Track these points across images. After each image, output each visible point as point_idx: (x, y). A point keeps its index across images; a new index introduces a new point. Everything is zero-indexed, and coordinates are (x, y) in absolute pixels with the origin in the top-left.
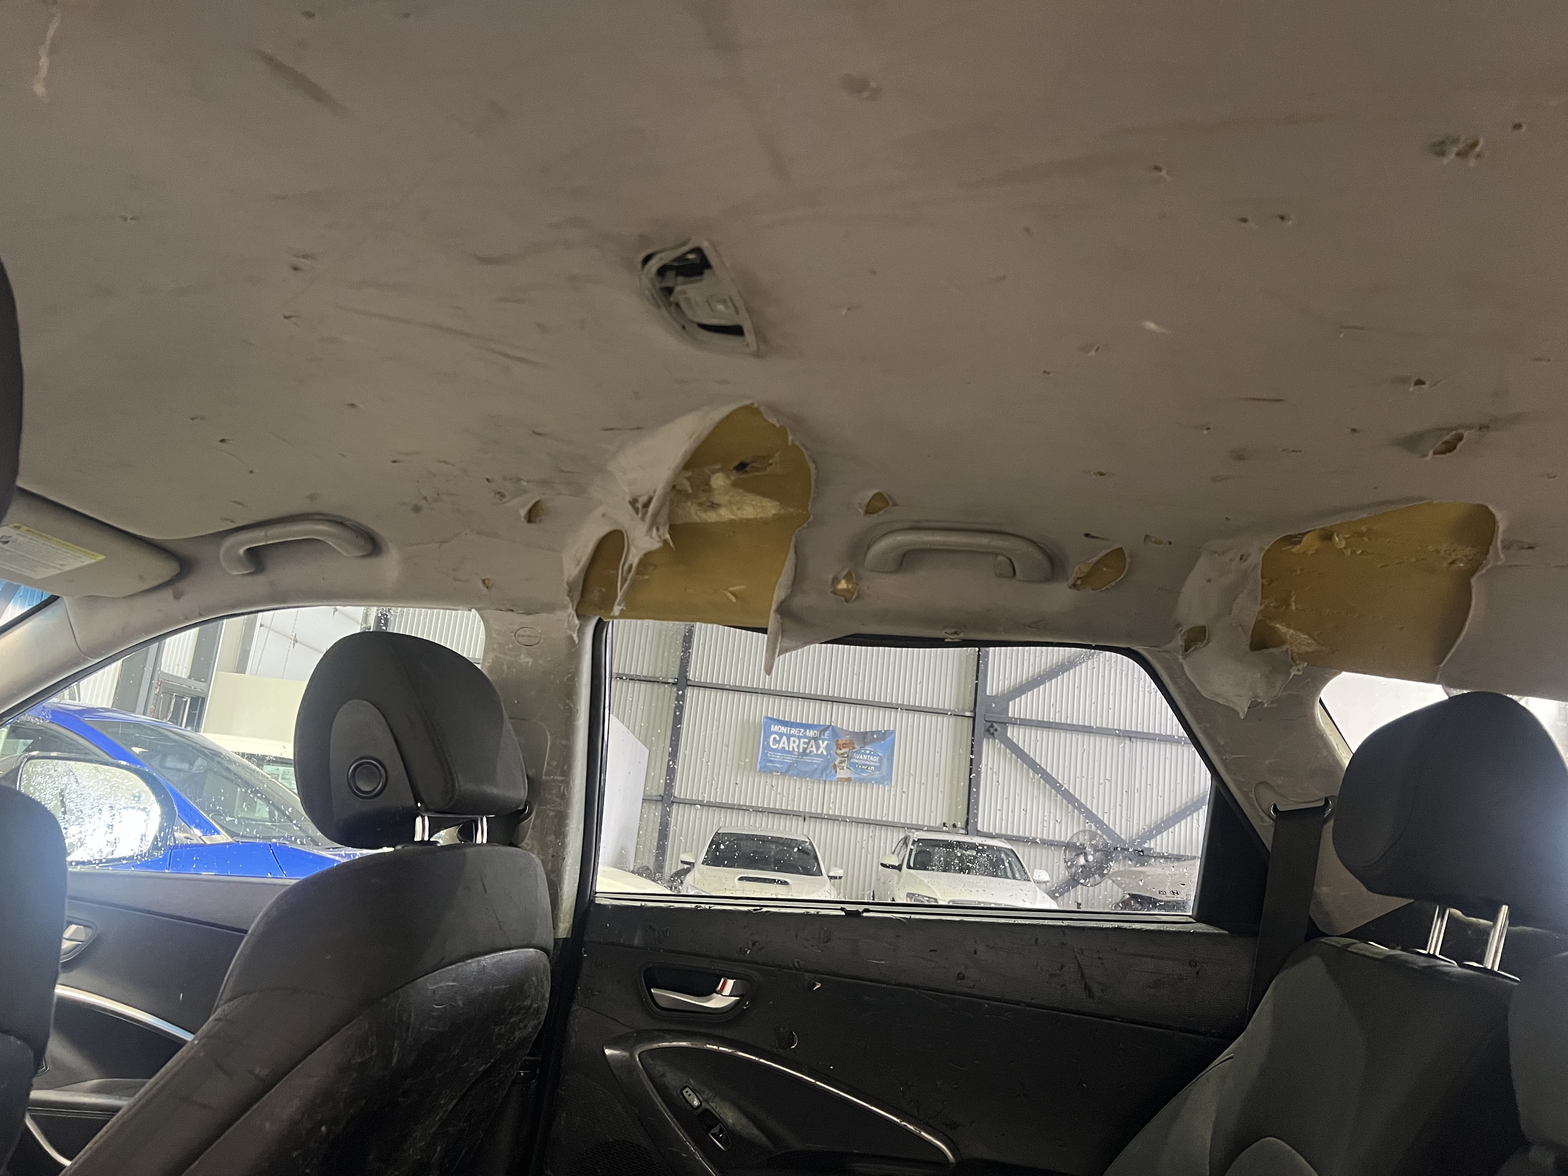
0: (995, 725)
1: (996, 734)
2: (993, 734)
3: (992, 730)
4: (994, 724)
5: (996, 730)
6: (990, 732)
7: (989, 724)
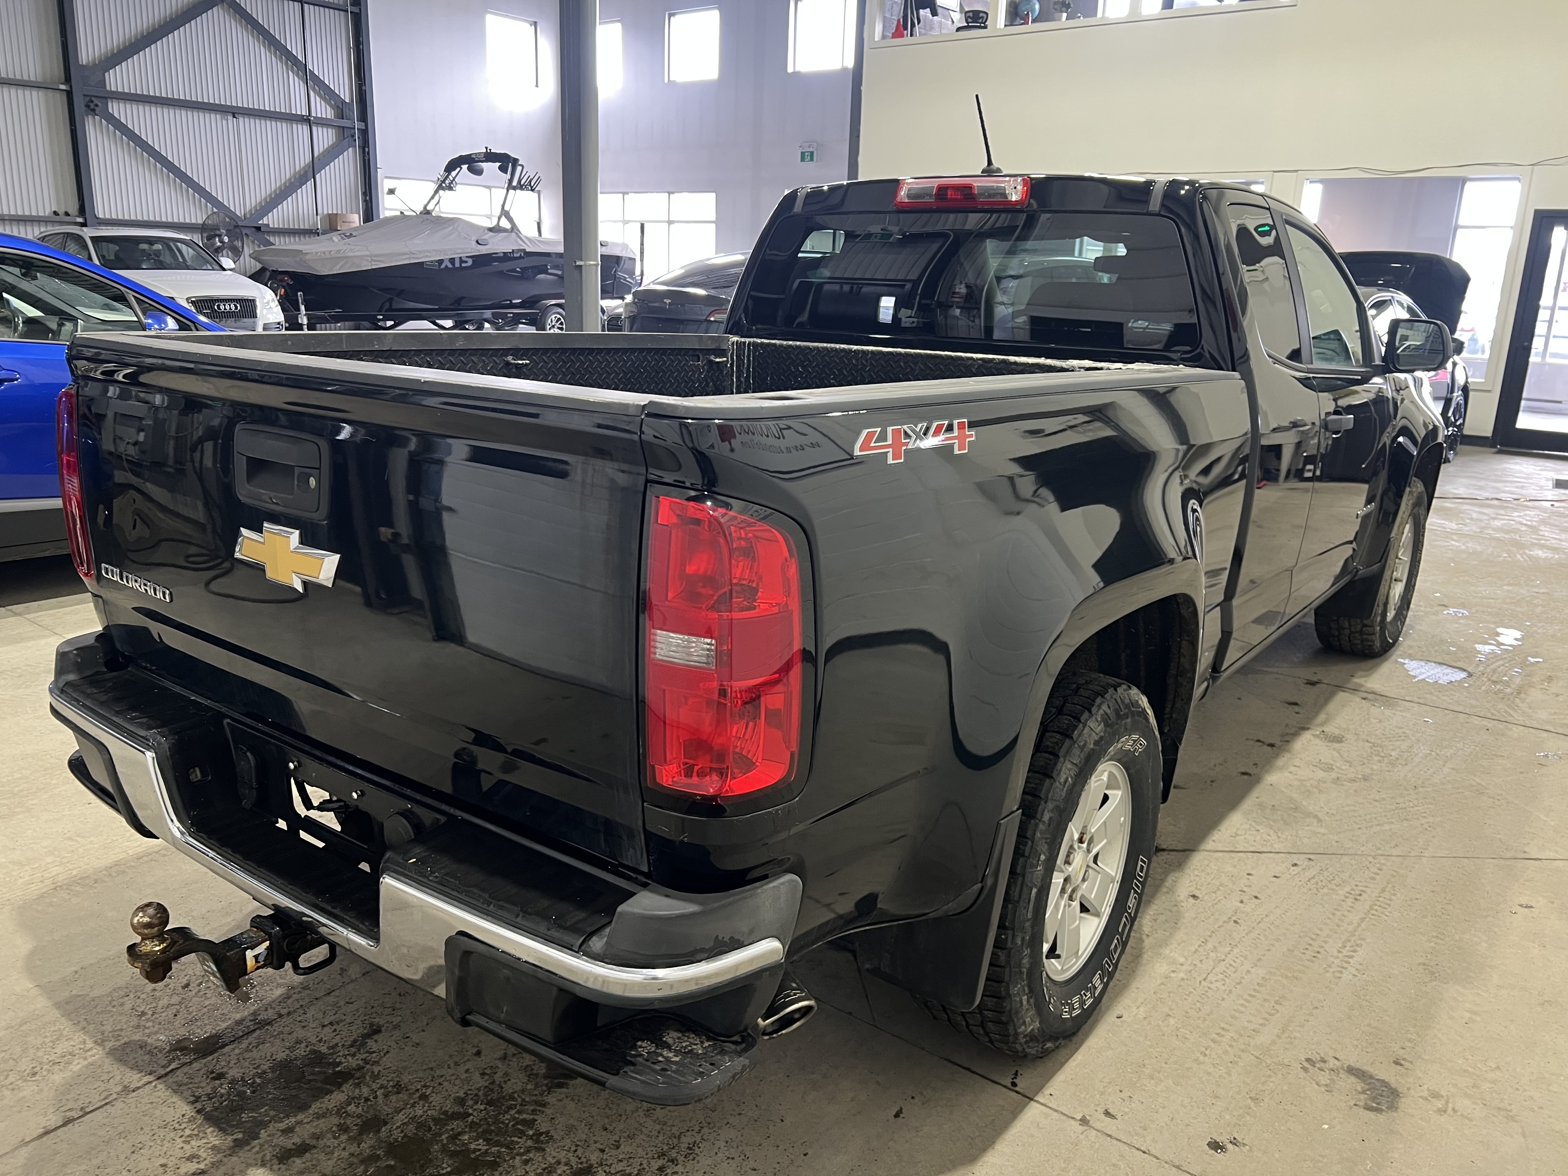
0: (96, 101)
1: (97, 109)
2: (94, 110)
3: (92, 105)
4: (93, 99)
5: (97, 105)
6: (91, 109)
7: (88, 99)
